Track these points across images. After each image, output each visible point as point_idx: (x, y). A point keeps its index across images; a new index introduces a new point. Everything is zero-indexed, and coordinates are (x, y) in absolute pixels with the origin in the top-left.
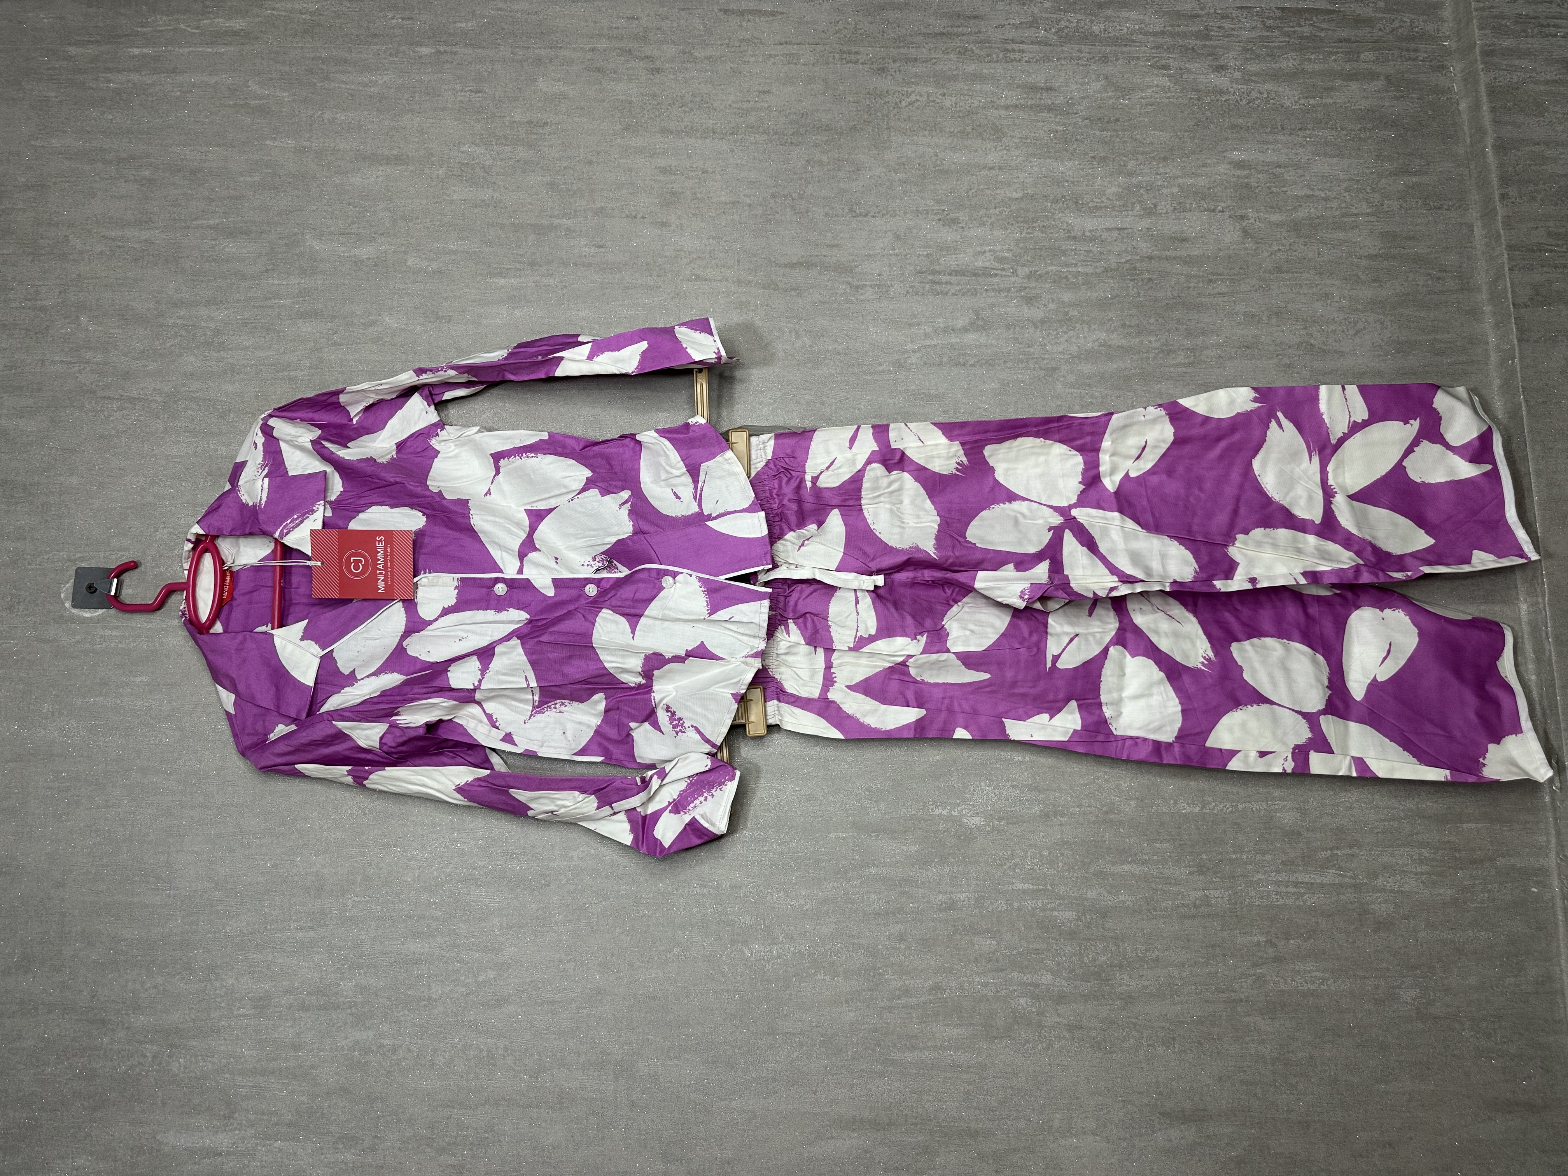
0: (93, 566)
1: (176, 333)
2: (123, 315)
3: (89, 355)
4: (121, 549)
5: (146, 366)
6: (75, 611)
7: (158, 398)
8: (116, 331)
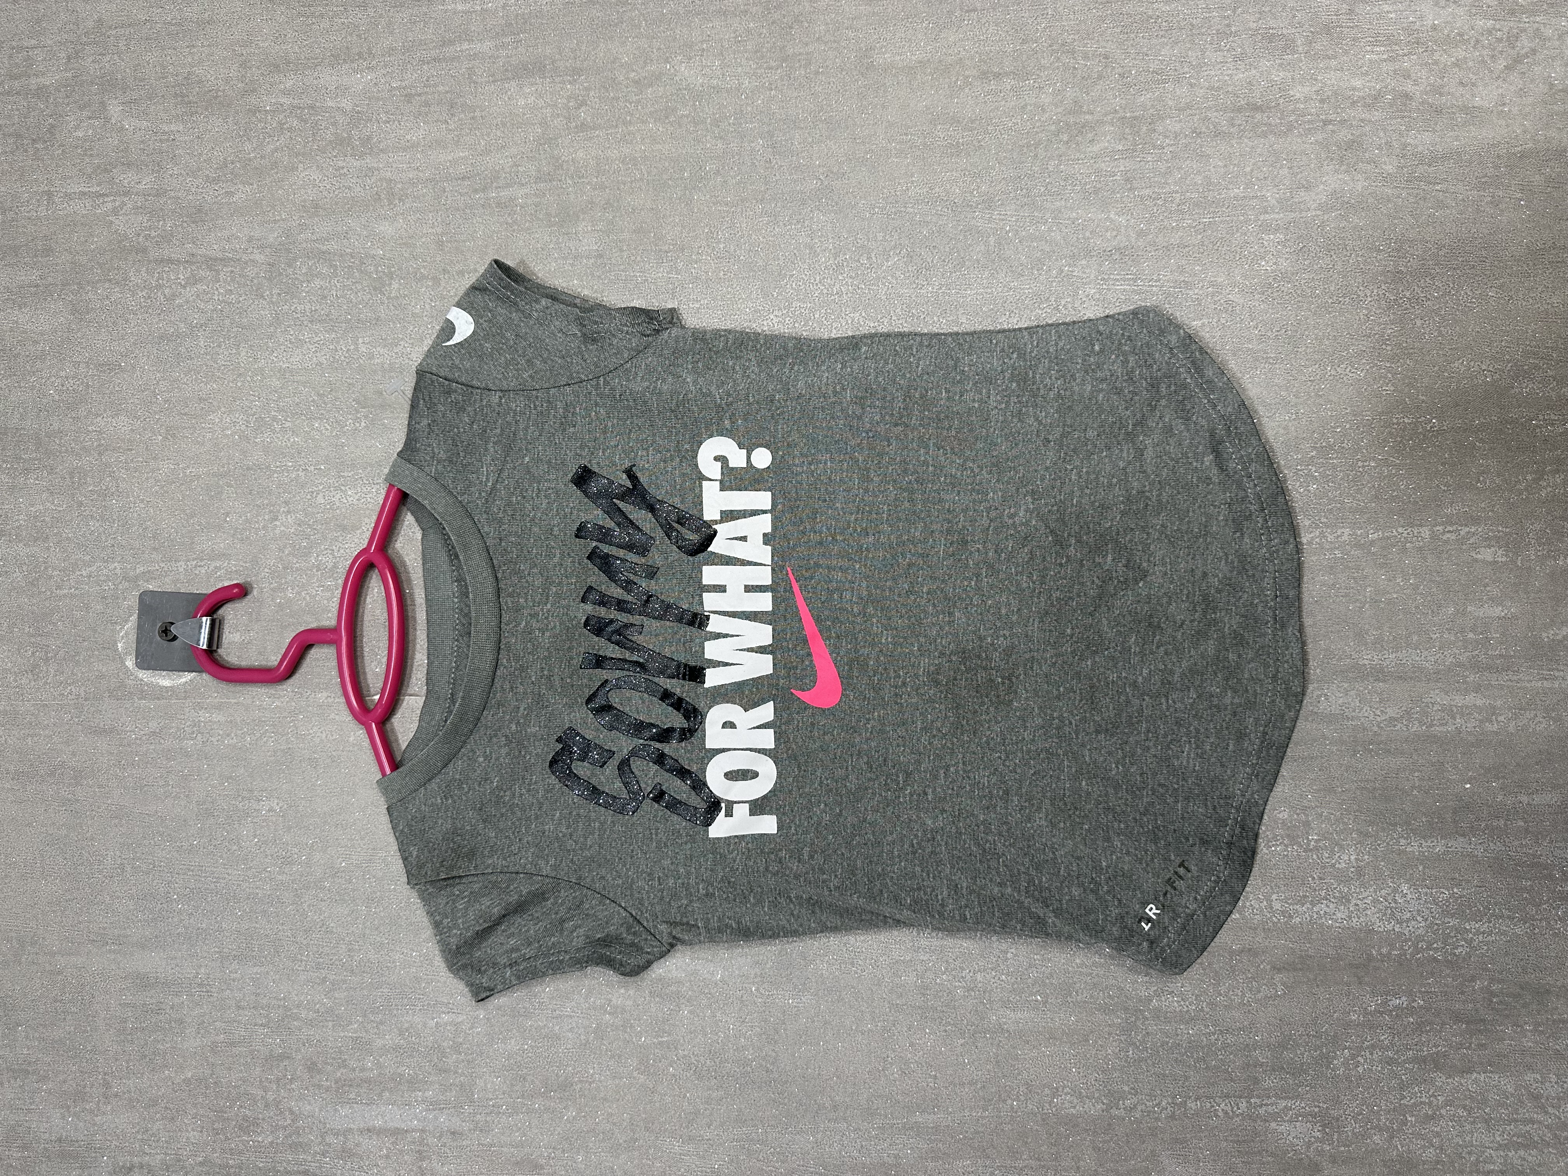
0: (170, 588)
1: (281, 124)
2: (183, 96)
3: (127, 178)
4: (214, 556)
5: (231, 194)
6: (145, 676)
7: (259, 257)
8: (173, 127)
